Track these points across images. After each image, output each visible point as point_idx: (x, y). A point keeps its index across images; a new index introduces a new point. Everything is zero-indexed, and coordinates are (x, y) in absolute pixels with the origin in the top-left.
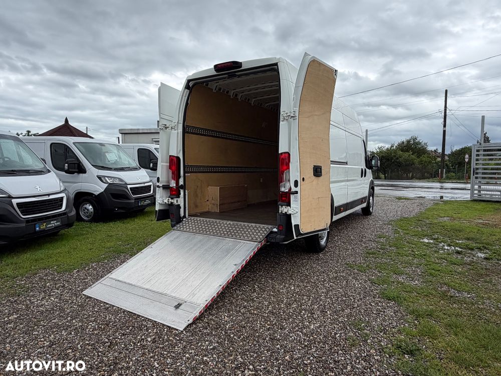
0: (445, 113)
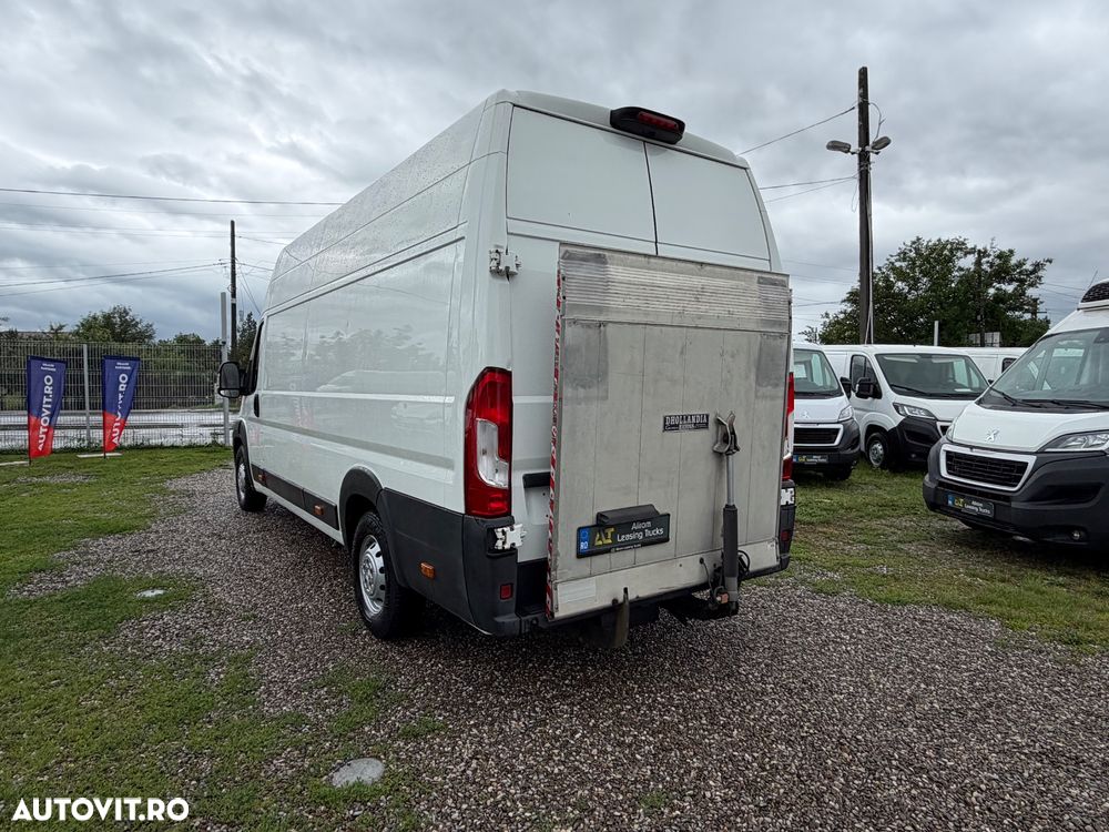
0: (233, 267)
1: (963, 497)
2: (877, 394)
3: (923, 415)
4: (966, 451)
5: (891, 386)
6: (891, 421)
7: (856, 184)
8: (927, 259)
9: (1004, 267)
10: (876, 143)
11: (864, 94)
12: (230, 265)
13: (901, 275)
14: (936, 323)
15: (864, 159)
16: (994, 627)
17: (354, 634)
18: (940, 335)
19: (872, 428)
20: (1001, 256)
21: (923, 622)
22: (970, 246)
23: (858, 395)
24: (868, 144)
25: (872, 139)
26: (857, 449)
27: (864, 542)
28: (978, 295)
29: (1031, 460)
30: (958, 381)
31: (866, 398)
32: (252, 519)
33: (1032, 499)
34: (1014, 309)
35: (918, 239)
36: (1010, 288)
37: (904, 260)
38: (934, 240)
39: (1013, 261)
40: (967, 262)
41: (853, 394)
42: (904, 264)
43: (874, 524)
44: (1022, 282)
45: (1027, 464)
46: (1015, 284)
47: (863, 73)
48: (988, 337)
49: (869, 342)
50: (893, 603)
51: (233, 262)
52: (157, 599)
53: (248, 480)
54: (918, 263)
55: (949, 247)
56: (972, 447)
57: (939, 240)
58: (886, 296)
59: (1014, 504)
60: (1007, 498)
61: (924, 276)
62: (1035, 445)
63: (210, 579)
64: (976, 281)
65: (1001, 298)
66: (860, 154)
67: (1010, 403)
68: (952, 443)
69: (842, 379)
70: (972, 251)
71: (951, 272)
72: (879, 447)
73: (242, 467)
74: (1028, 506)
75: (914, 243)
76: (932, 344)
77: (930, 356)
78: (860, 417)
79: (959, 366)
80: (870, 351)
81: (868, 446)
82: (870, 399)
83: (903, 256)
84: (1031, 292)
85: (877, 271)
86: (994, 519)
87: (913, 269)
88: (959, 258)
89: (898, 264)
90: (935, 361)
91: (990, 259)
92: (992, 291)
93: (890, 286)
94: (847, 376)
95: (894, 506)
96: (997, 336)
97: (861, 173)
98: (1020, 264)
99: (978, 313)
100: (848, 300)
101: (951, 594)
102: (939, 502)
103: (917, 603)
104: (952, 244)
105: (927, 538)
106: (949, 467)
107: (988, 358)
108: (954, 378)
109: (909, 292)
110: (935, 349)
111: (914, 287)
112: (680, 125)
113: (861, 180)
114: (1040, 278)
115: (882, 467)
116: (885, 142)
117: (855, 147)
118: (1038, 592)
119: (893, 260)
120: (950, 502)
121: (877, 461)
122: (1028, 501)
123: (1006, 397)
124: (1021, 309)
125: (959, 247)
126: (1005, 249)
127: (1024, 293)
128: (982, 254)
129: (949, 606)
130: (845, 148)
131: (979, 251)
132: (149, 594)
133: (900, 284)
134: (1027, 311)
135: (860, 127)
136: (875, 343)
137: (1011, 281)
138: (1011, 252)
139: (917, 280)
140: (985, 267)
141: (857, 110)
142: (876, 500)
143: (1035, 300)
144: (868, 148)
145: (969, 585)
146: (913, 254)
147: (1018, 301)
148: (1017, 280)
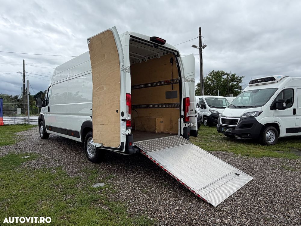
0: (24, 74)
1: (225, 128)
2: (205, 108)
3: (216, 112)
4: (226, 118)
5: (209, 105)
6: (209, 114)
7: (199, 56)
8: (216, 76)
9: (233, 78)
10: (203, 46)
11: (200, 34)
12: (23, 73)
13: (210, 80)
14: (218, 91)
15: (201, 50)
16: (232, 154)
17: (86, 162)
18: (219, 94)
19: (204, 116)
20: (232, 75)
21: (217, 154)
22: (225, 73)
23: (201, 108)
24: (201, 46)
25: (202, 45)
26: (201, 121)
27: (204, 140)
28: (228, 85)
29: (239, 119)
30: (224, 104)
31: (203, 108)
32: (46, 141)
33: (239, 128)
34: (236, 89)
35: (213, 71)
36: (235, 83)
37: (210, 76)
38: (217, 71)
39: (236, 77)
40: (225, 77)
41: (200, 108)
42: (210, 77)
43: (206, 137)
44: (238, 82)
45: (238, 120)
46: (236, 82)
47: (200, 29)
48: (230, 95)
49: (203, 95)
50: (211, 151)
51: (24, 72)
52: (28, 158)
53: (44, 130)
54: (214, 77)
55: (221, 73)
56: (227, 117)
57: (218, 71)
58: (206, 84)
59: (236, 129)
60: (234, 128)
61: (215, 80)
62: (240, 116)
63: (41, 153)
64: (227, 81)
65: (233, 86)
66: (200, 49)
67: (235, 107)
68: (223, 116)
69: (197, 104)
70: (226, 74)
71: (221, 79)
72: (206, 120)
73: (42, 127)
74: (239, 129)
75: (212, 71)
76: (218, 95)
77: (217, 98)
78: (201, 113)
79: (224, 101)
80: (203, 97)
81: (204, 120)
82: (204, 109)
83: (210, 75)
84: (240, 84)
85: (204, 79)
86: (232, 133)
87: (212, 78)
88: (223, 76)
89: (209, 77)
90: (218, 99)
91: (230, 76)
92: (231, 84)
93: (207, 82)
94: (198, 103)
95: (210, 133)
96: (232, 95)
97: (200, 53)
98: (237, 77)
99: (228, 89)
100: (197, 86)
101: (223, 148)
102: (220, 130)
103: (216, 150)
104: (221, 72)
105: (218, 139)
106: (222, 122)
107: (231, 99)
108: (223, 104)
109: (212, 84)
110: (218, 97)
111: (213, 83)
112: (165, 41)
113: (200, 55)
114: (242, 81)
115: (207, 125)
116: (205, 46)
117: (198, 47)
118: (241, 147)
119: (207, 76)
120: (223, 130)
121: (206, 124)
122: (238, 128)
123: (234, 106)
124: (237, 88)
125: (223, 73)
126: (233, 74)
127: (238, 85)
128: (228, 75)
129: (223, 151)
130: (196, 47)
131: (228, 74)
132: (25, 157)
133: (209, 82)
134: (239, 89)
135: (199, 42)
136: (204, 95)
137: (235, 82)
138: (235, 74)
139: (214, 81)
140: (229, 78)
141: (199, 38)
142: (206, 132)
143: (241, 86)
144: (201, 47)
145: (227, 147)
146: (212, 74)
147: (237, 86)
148: (237, 81)
